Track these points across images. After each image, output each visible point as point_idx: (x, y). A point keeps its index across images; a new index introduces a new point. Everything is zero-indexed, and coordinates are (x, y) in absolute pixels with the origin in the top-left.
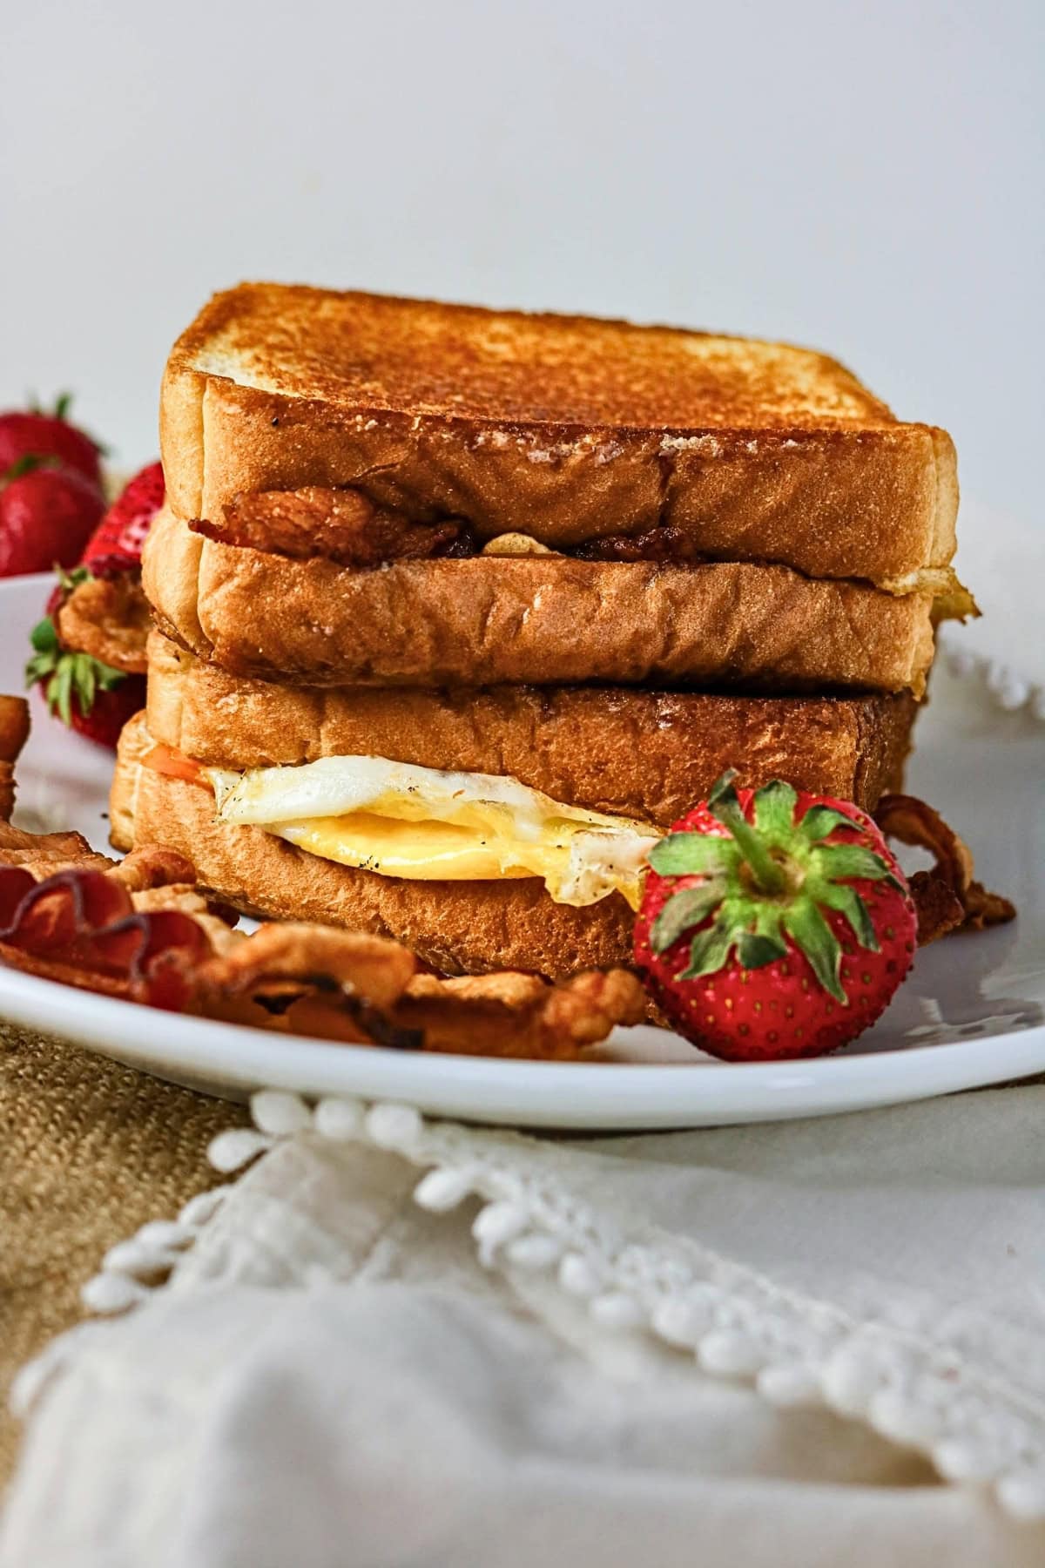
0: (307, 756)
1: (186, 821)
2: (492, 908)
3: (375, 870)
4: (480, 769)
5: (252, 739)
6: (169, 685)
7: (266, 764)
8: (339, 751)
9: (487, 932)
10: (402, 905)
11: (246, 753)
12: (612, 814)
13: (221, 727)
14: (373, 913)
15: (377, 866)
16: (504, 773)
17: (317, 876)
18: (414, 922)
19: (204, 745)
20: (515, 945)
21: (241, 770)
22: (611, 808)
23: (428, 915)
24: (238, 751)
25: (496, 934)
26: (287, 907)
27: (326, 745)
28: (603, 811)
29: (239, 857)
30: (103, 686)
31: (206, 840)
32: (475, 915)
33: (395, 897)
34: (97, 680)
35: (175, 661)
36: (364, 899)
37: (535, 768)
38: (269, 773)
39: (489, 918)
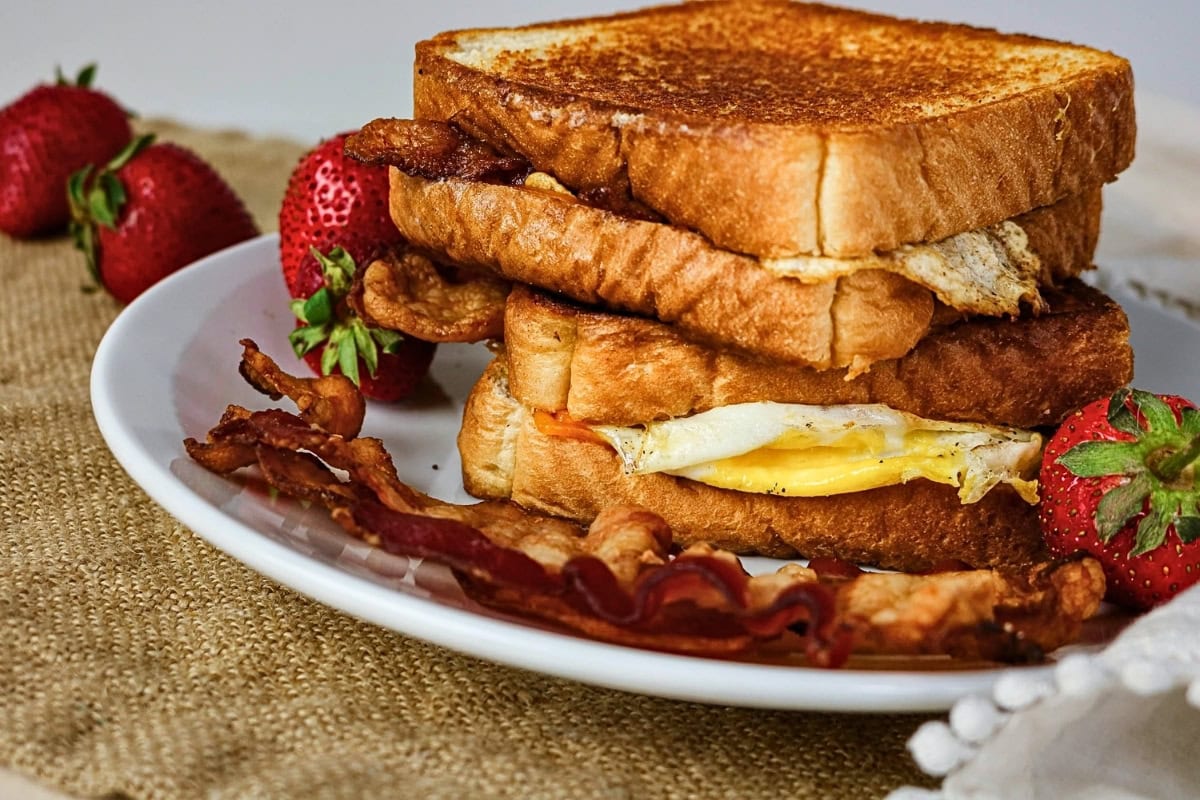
0: (697, 407)
1: (585, 473)
2: (874, 510)
3: (781, 494)
4: (855, 400)
5: (653, 400)
6: (549, 361)
7: (661, 419)
8: (733, 400)
9: (870, 528)
10: (792, 517)
11: (646, 412)
12: (961, 421)
13: (623, 394)
14: (765, 526)
15: (784, 490)
16: (873, 400)
17: (714, 504)
18: (803, 529)
19: (604, 410)
20: (893, 536)
21: (640, 426)
22: (961, 416)
23: (818, 522)
24: (637, 412)
25: (877, 528)
26: (689, 532)
27: (719, 396)
28: (953, 420)
29: (641, 497)
30: (386, 351)
31: (606, 486)
32: (859, 516)
33: (785, 510)
34: (380, 347)
35: (556, 340)
36: (756, 515)
37: (900, 393)
38: (666, 426)
39: (871, 518)
